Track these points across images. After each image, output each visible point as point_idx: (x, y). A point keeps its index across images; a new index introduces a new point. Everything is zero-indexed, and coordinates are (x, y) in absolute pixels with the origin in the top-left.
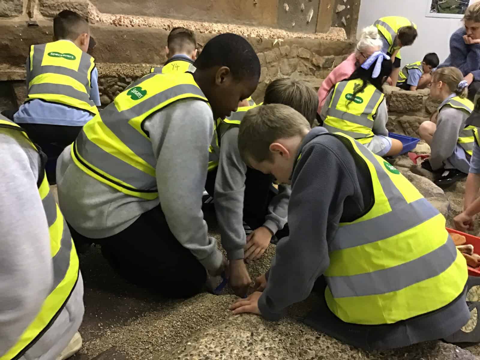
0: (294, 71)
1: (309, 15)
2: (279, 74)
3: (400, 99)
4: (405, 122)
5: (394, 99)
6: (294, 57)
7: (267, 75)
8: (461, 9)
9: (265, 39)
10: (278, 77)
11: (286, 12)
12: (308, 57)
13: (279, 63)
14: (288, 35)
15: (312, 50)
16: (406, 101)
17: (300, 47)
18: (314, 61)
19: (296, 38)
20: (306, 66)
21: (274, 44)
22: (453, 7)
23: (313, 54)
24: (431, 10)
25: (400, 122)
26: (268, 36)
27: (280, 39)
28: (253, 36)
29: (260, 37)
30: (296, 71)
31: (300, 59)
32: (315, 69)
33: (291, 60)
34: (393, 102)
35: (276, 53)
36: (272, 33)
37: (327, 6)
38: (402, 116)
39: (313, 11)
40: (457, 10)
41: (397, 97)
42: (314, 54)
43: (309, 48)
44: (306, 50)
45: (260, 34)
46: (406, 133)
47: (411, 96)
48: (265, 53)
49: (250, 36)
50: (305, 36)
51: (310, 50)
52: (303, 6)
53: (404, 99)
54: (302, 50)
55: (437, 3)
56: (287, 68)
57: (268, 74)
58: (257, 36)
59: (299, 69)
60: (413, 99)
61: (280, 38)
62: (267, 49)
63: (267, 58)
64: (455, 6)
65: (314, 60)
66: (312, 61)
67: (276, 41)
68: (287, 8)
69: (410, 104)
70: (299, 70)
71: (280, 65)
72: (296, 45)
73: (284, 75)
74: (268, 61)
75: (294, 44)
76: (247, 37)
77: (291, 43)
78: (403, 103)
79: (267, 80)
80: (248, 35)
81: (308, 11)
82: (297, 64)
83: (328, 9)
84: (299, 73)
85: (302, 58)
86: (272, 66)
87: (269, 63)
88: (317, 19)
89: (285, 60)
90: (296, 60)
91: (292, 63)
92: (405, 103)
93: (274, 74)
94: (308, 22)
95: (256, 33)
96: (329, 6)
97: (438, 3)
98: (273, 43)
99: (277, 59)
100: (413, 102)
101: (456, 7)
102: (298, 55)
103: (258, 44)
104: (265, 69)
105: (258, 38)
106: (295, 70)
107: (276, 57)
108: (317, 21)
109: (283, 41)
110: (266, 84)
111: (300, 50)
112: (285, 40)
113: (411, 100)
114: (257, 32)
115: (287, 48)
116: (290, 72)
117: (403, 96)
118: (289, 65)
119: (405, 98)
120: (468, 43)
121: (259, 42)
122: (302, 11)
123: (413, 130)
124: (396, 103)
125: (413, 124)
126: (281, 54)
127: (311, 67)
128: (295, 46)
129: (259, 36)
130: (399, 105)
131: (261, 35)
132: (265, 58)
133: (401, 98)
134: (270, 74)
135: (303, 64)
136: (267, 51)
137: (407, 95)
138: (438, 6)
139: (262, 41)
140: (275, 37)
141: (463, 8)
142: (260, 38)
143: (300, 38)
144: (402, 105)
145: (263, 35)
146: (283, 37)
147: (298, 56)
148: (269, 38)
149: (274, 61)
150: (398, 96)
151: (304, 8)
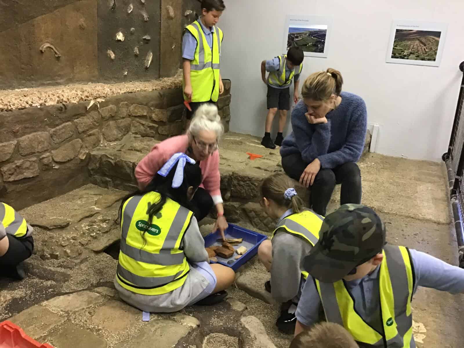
0: (127, 134)
1: (147, 59)
2: (102, 142)
3: (242, 183)
4: (251, 211)
5: (235, 182)
6: (123, 118)
7: (81, 147)
8: (318, 46)
9: (73, 103)
10: (101, 146)
11: (112, 60)
12: (145, 114)
13: (101, 129)
14: (113, 92)
15: (150, 104)
16: (249, 186)
17: (132, 104)
18: (153, 118)
19: (125, 93)
20: (143, 125)
21: (88, 108)
22: (309, 44)
23: (151, 110)
24: (288, 47)
25: (244, 210)
26: (78, 99)
27: (99, 100)
28: (50, 103)
29: (64, 103)
30: (130, 133)
31: (133, 118)
32: (157, 126)
33: (120, 121)
34: (234, 186)
35: (93, 118)
36: (86, 94)
37: (172, 47)
38: (247, 202)
39: (151, 54)
40: (314, 49)
41: (239, 181)
42: (152, 108)
43: (145, 103)
44: (140, 106)
45: (62, 99)
46: (253, 223)
47: (254, 179)
48: (76, 120)
49: (45, 105)
50: (138, 90)
51: (146, 105)
52: (136, 50)
53: (247, 184)
54: (135, 108)
55: (293, 40)
56: (115, 132)
57: (84, 146)
58: (58, 103)
59: (133, 129)
60: (257, 184)
61: (100, 97)
62: (78, 115)
63: (78, 127)
64: (311, 43)
65: (153, 115)
66: (151, 118)
67: (92, 103)
68: (113, 56)
69: (254, 189)
70: (133, 132)
71: (103, 130)
72: (126, 102)
73: (110, 141)
74: (80, 130)
75: (122, 101)
76: (39, 107)
77: (117, 101)
78: (247, 188)
79: (83, 154)
80: (41, 105)
81: (146, 54)
82: (130, 125)
83: (173, 49)
84: (134, 135)
85: (135, 117)
86: (90, 135)
87: (83, 132)
88: (160, 62)
89: (111, 123)
90: (129, 120)
91: (122, 124)
92: (248, 188)
93: (94, 145)
94: (147, 67)
95: (57, 99)
96: (174, 46)
97: (295, 40)
98: (86, 108)
99: (97, 124)
100: (256, 187)
101: (312, 45)
102: (129, 114)
103: (60, 113)
104: (78, 141)
105: (61, 105)
106: (128, 132)
107: (95, 123)
108: (160, 65)
109: (103, 100)
110: (82, 160)
111: (131, 108)
112: (108, 98)
113: (255, 185)
114: (58, 97)
115: (111, 109)
116: (120, 135)
117: (245, 179)
118: (118, 127)
119: (247, 182)
120: (311, 123)
121: (62, 110)
122: (136, 56)
123: (260, 220)
124: (238, 187)
125: (259, 213)
126: (103, 118)
127: (151, 124)
128: (123, 104)
129: (61, 102)
130: (242, 190)
131: (65, 99)
132: (76, 127)
133: (244, 182)
134: (87, 145)
135: (138, 124)
136: (77, 118)
137: (249, 178)
138: (295, 43)
139: (66, 108)
140: (90, 98)
141: (319, 46)
142: (64, 105)
143: (131, 93)
144: (245, 189)
145: (68, 99)
146: (103, 95)
147: (130, 116)
148: (78, 102)
149: (92, 128)
150: (240, 178)
151: (138, 52)
